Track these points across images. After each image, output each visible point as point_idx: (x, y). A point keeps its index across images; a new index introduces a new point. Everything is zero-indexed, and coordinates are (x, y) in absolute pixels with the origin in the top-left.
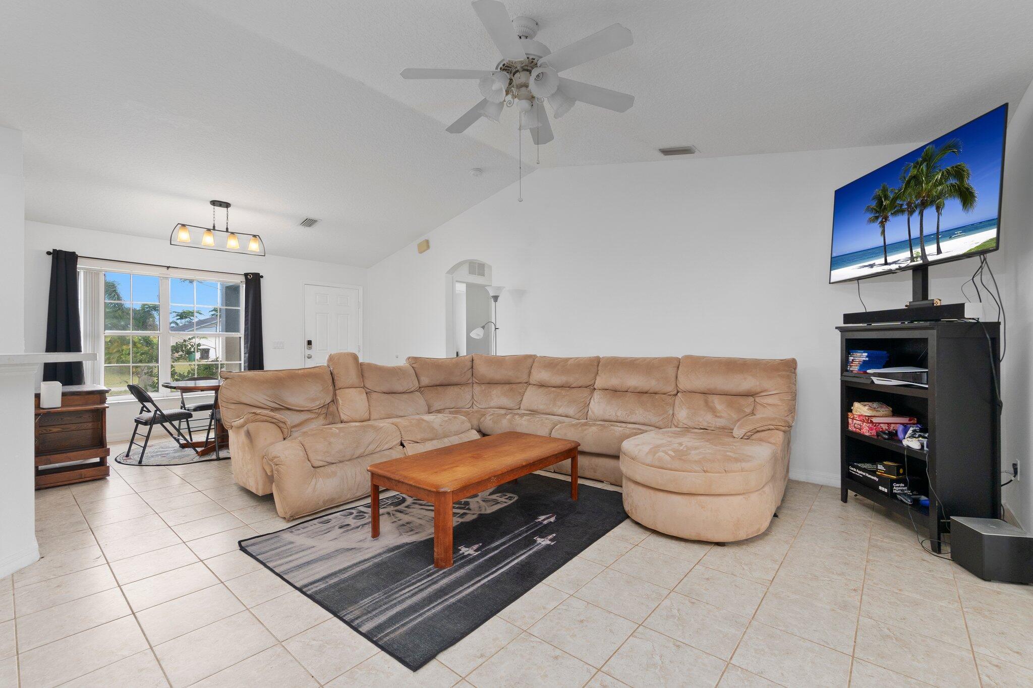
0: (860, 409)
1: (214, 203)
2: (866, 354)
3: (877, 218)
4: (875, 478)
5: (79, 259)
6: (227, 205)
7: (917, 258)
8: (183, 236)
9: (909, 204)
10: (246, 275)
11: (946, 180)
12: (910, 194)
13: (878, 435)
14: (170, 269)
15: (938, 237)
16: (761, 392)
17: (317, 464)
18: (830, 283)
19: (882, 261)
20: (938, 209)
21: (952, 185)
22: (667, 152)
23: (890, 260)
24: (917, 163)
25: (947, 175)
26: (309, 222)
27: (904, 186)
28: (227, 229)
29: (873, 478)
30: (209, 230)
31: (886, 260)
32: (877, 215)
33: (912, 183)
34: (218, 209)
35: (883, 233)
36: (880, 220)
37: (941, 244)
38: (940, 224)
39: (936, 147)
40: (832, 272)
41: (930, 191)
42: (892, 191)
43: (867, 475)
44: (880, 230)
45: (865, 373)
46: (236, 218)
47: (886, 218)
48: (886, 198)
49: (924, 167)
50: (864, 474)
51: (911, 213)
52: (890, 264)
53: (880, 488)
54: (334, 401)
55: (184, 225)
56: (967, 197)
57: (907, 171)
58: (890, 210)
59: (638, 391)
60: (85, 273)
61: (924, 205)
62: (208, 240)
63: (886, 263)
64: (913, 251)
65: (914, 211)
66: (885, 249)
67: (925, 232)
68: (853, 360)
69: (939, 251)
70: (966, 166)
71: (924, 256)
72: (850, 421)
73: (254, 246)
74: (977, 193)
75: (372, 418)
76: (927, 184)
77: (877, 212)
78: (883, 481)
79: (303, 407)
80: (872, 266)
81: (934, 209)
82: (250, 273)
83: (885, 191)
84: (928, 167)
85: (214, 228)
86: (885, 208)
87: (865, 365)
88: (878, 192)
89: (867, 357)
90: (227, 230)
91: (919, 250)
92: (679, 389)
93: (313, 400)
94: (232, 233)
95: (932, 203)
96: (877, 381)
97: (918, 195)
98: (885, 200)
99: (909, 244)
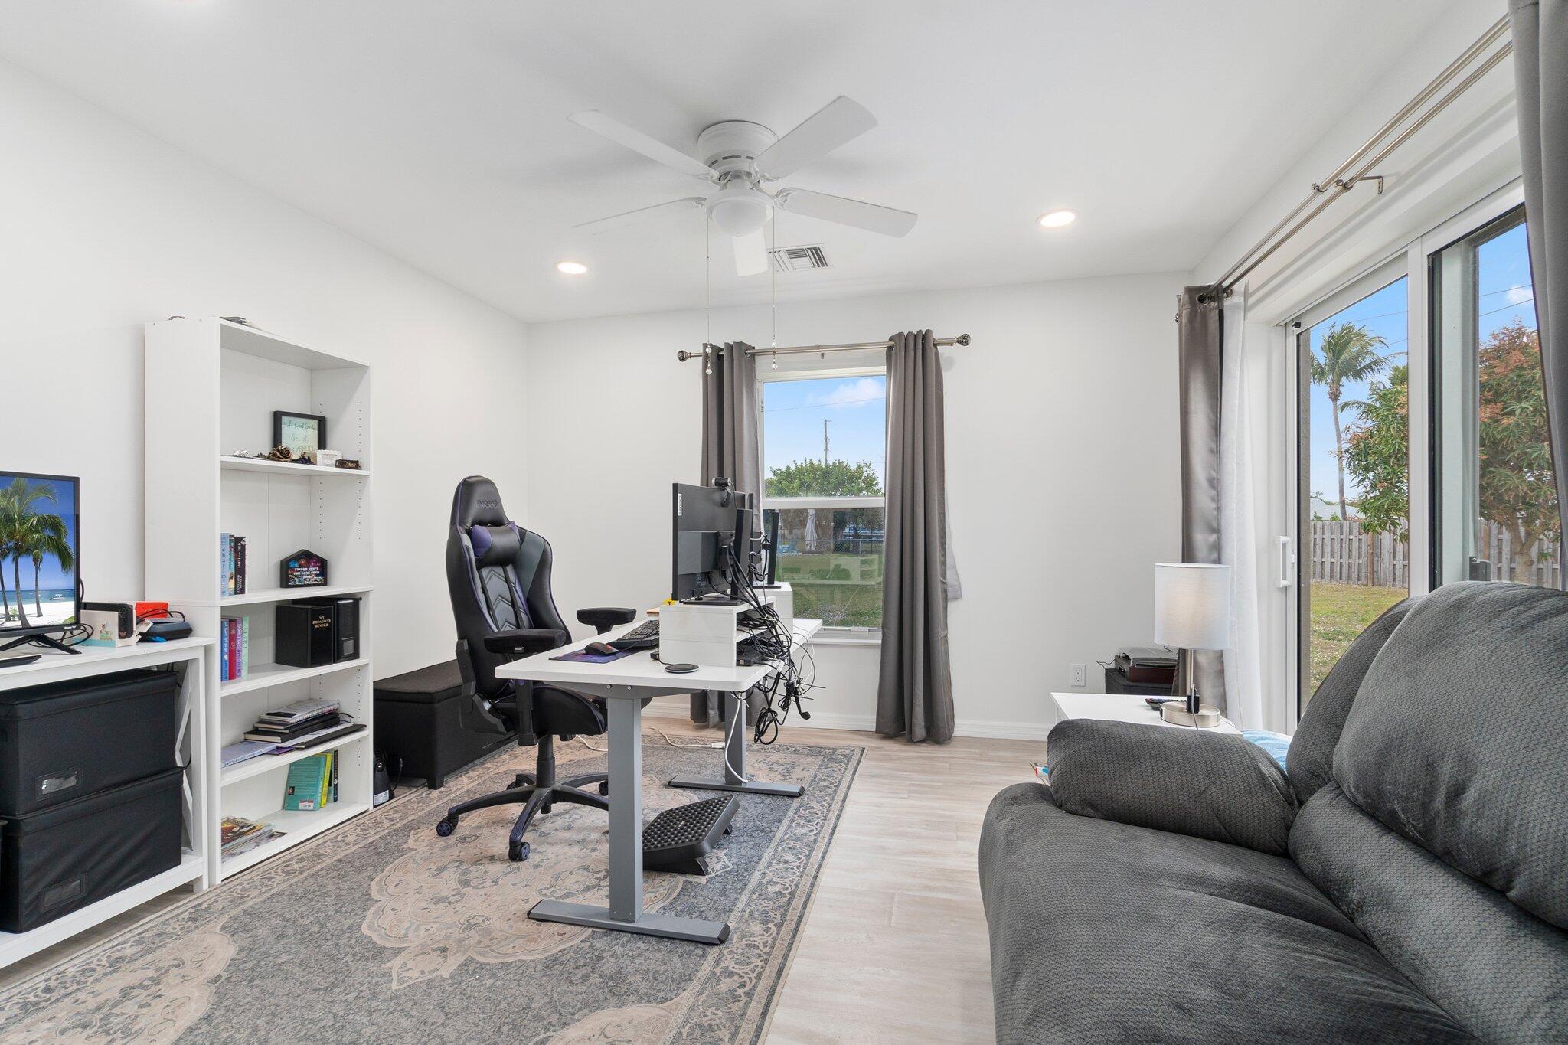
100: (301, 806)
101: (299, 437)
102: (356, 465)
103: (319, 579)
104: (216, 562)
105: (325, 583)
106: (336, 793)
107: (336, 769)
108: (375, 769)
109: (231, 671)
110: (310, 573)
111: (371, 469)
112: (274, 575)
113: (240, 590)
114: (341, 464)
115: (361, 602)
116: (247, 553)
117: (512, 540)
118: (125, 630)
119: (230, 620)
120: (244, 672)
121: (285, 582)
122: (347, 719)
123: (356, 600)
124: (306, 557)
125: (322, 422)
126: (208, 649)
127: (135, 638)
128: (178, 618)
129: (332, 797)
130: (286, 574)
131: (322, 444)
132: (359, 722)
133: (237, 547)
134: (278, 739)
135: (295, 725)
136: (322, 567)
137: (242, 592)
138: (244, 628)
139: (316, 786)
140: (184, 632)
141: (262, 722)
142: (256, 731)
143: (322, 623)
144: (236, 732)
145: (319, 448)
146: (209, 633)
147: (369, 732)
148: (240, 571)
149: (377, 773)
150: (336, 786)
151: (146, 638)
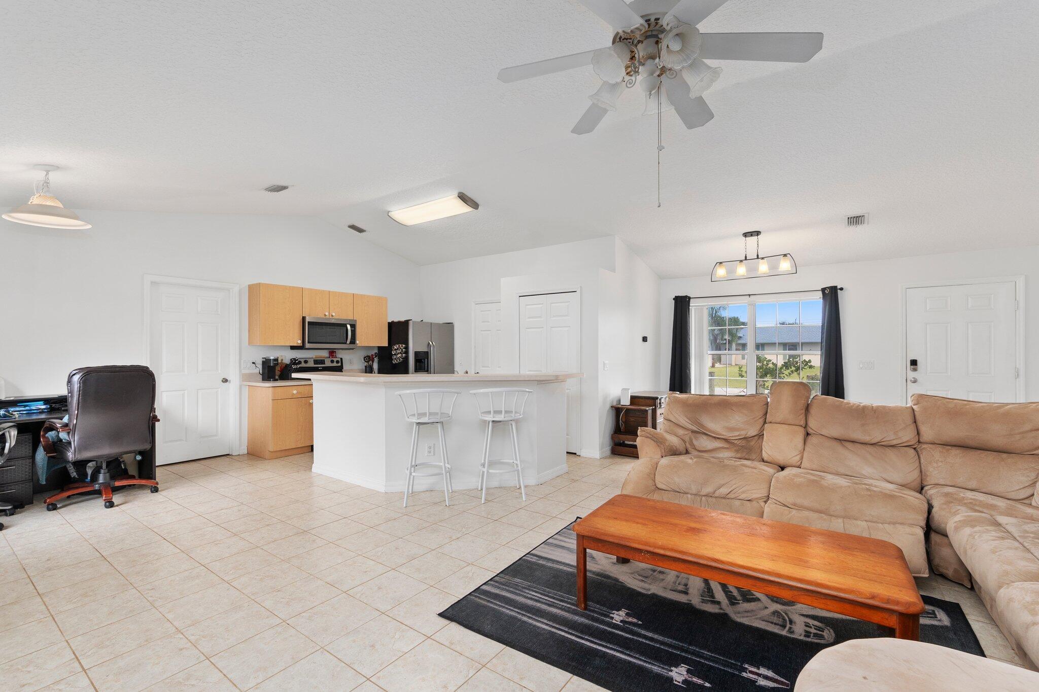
1: (746, 235)
5: (691, 300)
6: (758, 233)
8: (721, 272)
10: (823, 290)
14: (751, 297)
17: (660, 486)
26: (856, 220)
28: (758, 256)
30: (741, 261)
34: (749, 239)
46: (767, 243)
54: (760, 436)
55: (721, 263)
60: (695, 309)
62: (741, 270)
73: (785, 265)
75: (802, 466)
79: (721, 435)
82: (827, 288)
85: (746, 259)
90: (758, 258)
93: (731, 429)
94: (763, 258)
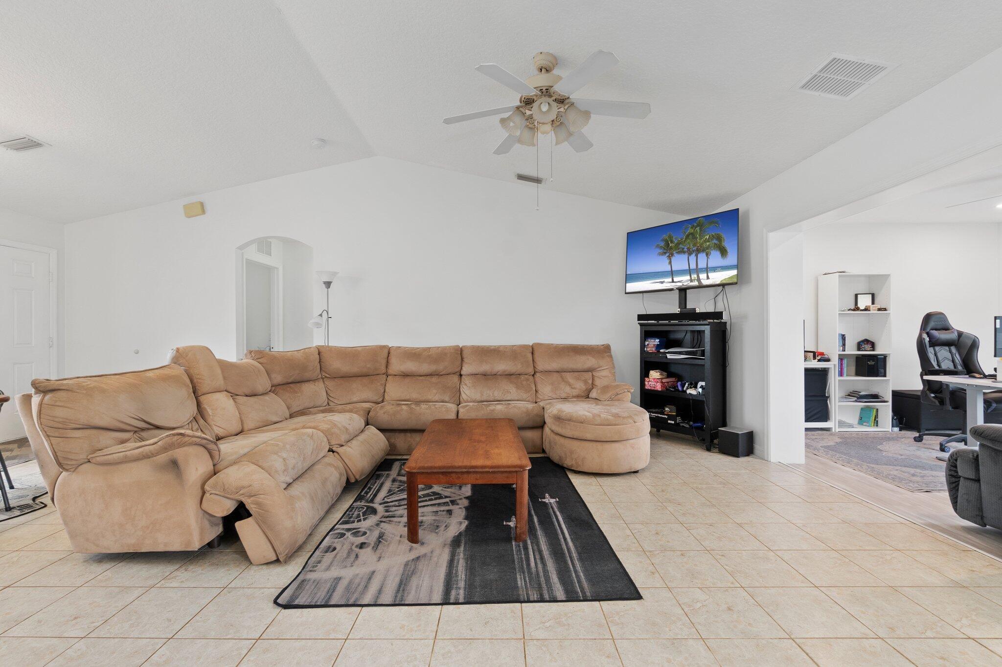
0: (654, 374)
2: (658, 340)
3: (665, 253)
4: (665, 416)
7: (694, 280)
9: (689, 249)
11: (712, 240)
12: (689, 243)
13: (667, 389)
15: (707, 270)
16: (598, 368)
18: (626, 293)
19: (670, 280)
20: (707, 255)
21: (715, 244)
22: (521, 177)
23: (675, 279)
24: (694, 226)
25: (712, 238)
27: (684, 237)
29: (663, 416)
31: (673, 280)
32: (665, 251)
33: (691, 237)
35: (670, 263)
36: (667, 254)
37: (709, 274)
38: (709, 263)
39: (706, 220)
40: (627, 284)
41: (702, 244)
42: (676, 239)
43: (659, 415)
44: (668, 261)
45: (659, 351)
47: (672, 255)
48: (672, 242)
49: (698, 229)
50: (657, 415)
51: (690, 254)
52: (676, 282)
53: (669, 422)
56: (723, 252)
57: (687, 229)
58: (675, 250)
59: (507, 373)
61: (698, 251)
63: (673, 282)
64: (692, 276)
65: (692, 254)
66: (672, 273)
67: (699, 266)
68: (648, 344)
69: (708, 278)
70: (723, 236)
71: (699, 280)
72: (646, 383)
74: (728, 251)
76: (700, 239)
77: (665, 249)
78: (671, 417)
80: (662, 283)
81: (704, 254)
83: (670, 237)
84: (701, 229)
86: (671, 248)
87: (658, 347)
88: (665, 236)
89: (659, 342)
91: (696, 276)
92: (537, 370)
95: (703, 251)
96: (669, 356)
97: (694, 245)
98: (671, 243)
99: (689, 272)
100: (864, 424)
101: (864, 301)
102: (885, 310)
103: (871, 349)
104: (837, 342)
105: (873, 350)
106: (877, 423)
107: (877, 415)
108: (893, 418)
109: (841, 374)
110: (868, 347)
111: (891, 311)
112: (855, 347)
113: (844, 350)
114: (879, 310)
115: (887, 358)
116: (846, 339)
117: (954, 336)
118: (814, 358)
119: (841, 358)
120: (845, 375)
121: (859, 349)
122: (881, 398)
123: (885, 357)
124: (866, 341)
125: (873, 295)
126: (835, 365)
127: (816, 360)
128: (826, 356)
129: (876, 424)
130: (859, 346)
131: (873, 303)
132: (886, 400)
133: (843, 337)
134: (856, 398)
135: (861, 395)
136: (873, 345)
137: (845, 351)
138: (845, 362)
139: (869, 418)
140: (828, 360)
141: (851, 393)
142: (849, 395)
143: (871, 363)
144: (843, 394)
145: (872, 304)
146: (835, 361)
147: (890, 403)
148: (844, 345)
149: (894, 420)
150: (877, 421)
151: (819, 361)
